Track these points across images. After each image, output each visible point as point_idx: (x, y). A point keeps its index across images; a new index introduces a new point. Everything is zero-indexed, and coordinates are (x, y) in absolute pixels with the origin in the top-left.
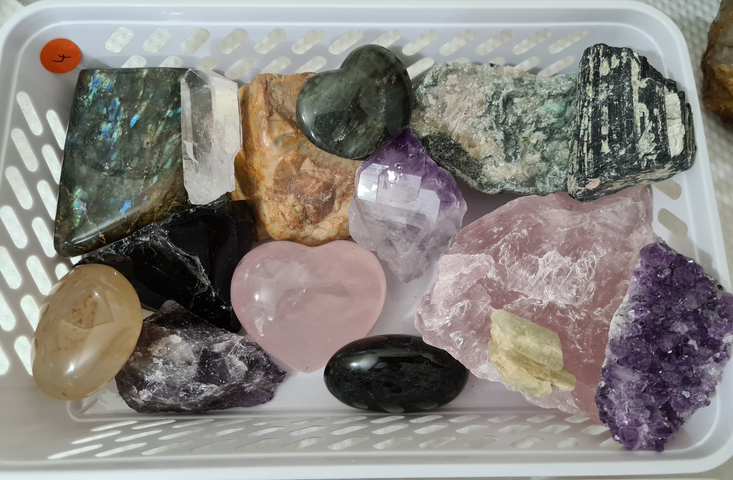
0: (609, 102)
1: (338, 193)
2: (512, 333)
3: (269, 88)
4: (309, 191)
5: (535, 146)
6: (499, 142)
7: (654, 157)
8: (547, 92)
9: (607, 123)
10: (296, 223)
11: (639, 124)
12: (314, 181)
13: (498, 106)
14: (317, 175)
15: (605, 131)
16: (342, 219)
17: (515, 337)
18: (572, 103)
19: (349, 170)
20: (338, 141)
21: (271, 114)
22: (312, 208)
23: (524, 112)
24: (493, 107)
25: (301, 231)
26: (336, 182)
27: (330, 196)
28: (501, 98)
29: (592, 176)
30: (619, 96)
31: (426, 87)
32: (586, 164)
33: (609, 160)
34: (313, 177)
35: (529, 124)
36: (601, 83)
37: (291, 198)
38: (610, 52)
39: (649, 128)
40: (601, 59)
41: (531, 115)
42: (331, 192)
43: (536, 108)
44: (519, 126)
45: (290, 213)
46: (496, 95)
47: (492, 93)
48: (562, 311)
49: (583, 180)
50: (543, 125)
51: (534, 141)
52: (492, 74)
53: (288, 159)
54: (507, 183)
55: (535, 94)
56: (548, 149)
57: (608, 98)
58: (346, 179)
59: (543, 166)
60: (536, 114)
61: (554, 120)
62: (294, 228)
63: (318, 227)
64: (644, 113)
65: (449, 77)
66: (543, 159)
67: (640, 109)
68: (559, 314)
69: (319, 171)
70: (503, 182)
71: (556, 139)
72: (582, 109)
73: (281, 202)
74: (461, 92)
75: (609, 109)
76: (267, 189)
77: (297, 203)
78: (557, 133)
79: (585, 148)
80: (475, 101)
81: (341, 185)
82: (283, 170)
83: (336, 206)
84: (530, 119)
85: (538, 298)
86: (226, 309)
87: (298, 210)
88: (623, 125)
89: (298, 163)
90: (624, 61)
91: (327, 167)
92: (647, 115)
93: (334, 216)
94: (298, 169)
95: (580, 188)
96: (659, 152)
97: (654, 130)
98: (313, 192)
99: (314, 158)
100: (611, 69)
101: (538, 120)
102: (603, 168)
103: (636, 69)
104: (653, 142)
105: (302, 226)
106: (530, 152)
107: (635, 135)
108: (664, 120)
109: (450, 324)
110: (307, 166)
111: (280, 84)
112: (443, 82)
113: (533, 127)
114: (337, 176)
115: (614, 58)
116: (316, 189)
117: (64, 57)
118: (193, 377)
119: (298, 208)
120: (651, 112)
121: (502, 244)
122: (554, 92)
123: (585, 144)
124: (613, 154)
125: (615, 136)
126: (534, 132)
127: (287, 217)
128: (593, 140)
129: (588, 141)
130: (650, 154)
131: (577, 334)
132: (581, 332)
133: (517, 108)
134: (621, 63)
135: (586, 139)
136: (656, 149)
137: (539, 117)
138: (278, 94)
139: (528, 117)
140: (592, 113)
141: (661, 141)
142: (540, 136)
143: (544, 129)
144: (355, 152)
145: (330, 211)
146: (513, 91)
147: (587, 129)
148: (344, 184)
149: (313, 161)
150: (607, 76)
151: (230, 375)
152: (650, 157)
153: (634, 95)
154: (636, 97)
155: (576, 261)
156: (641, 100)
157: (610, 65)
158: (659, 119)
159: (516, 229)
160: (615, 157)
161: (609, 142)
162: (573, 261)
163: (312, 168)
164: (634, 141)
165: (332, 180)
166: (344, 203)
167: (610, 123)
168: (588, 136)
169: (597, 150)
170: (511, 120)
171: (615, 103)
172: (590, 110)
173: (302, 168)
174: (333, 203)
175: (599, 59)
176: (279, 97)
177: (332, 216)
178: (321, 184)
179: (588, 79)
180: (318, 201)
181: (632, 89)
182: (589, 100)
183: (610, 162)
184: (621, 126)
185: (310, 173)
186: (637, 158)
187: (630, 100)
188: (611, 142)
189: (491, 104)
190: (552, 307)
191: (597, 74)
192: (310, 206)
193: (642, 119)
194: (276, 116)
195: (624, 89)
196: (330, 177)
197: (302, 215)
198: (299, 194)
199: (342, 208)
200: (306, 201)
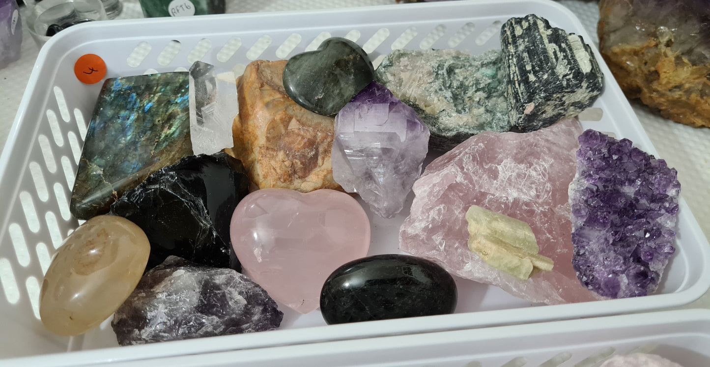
0: (528, 50)
1: (321, 149)
2: (486, 220)
3: (260, 69)
4: (296, 146)
5: (478, 102)
6: (449, 99)
7: (571, 76)
8: (480, 63)
9: (529, 62)
10: (286, 176)
11: (553, 57)
12: (300, 138)
13: (443, 74)
14: (302, 133)
15: (529, 68)
16: (326, 171)
17: (490, 222)
18: (501, 68)
19: (328, 129)
20: (318, 99)
21: (262, 85)
22: (299, 163)
23: (465, 78)
24: (439, 76)
25: (290, 184)
26: (318, 140)
27: (314, 153)
28: (445, 69)
29: (526, 101)
30: (534, 43)
31: (384, 67)
32: (520, 95)
33: (537, 85)
34: (299, 135)
35: (471, 86)
36: (518, 40)
37: (281, 155)
38: (519, 21)
39: (562, 57)
40: (515, 26)
41: (470, 79)
42: (314, 148)
43: (474, 74)
44: (463, 89)
45: (281, 167)
46: (440, 66)
47: (437, 65)
48: (527, 204)
49: (520, 107)
50: (482, 86)
51: (477, 99)
52: (435, 55)
53: (278, 118)
54: (461, 127)
55: (471, 65)
56: (490, 104)
57: (526, 47)
58: (326, 138)
59: (488, 117)
60: (474, 78)
61: (490, 81)
62: (285, 181)
63: (305, 181)
64: (555, 49)
65: (402, 59)
66: (487, 111)
67: (551, 48)
68: (525, 207)
69: (303, 129)
70: (458, 127)
71: (495, 97)
72: (509, 61)
73: (272, 158)
74: (413, 69)
75: (528, 54)
76: (260, 147)
77: (286, 159)
78: (494, 92)
79: (517, 85)
80: (425, 71)
81: (322, 142)
82: (273, 128)
83: (320, 161)
84: (470, 82)
85: (504, 195)
86: (225, 252)
87: (288, 165)
88: (541, 59)
89: (286, 121)
90: (532, 22)
91: (310, 126)
92: (557, 49)
93: (319, 170)
94: (286, 127)
95: (520, 116)
96: (573, 71)
97: (566, 57)
98: (299, 147)
99: (299, 118)
100: (523, 30)
101: (477, 83)
102: (534, 93)
103: (541, 25)
104: (567, 65)
105: (291, 180)
106: (475, 108)
107: (552, 63)
108: (571, 50)
109: (430, 225)
110: (294, 125)
111: (269, 66)
112: (397, 64)
113: (474, 89)
114: (319, 134)
115: (523, 22)
116: (302, 145)
117: (93, 70)
118: (195, 306)
119: (287, 163)
120: (560, 47)
121: (464, 155)
122: (485, 62)
123: (517, 82)
124: (539, 80)
125: (537, 69)
126: (476, 92)
127: (278, 171)
128: (522, 77)
129: (518, 79)
130: (567, 75)
131: (545, 224)
132: (547, 222)
133: (459, 76)
134: (529, 24)
135: (516, 79)
136: (571, 69)
137: (477, 80)
138: (268, 73)
139: (469, 81)
140: (517, 61)
141: (573, 63)
142: (481, 95)
143: (483, 89)
144: (332, 108)
145: (315, 166)
146: (454, 64)
147: (515, 72)
148: (325, 141)
149: (298, 121)
150: (521, 35)
151: (230, 306)
152: (568, 77)
153: (544, 40)
154: (546, 41)
155: (530, 168)
156: (550, 42)
157: (522, 28)
158: (567, 50)
159: (473, 144)
160: (541, 81)
161: (534, 73)
162: (527, 168)
163: (297, 127)
164: (553, 68)
165: (315, 137)
166: (326, 159)
167: (530, 62)
168: (517, 76)
169: (526, 81)
170: (455, 84)
171: (531, 48)
172: (515, 60)
173: (289, 128)
174: (317, 159)
175: (513, 27)
176: (268, 75)
177: (317, 169)
178: (306, 140)
179: (508, 41)
180: (304, 156)
181: (541, 37)
182: (512, 54)
183: (538, 86)
184: (540, 60)
185: (296, 131)
186: (558, 79)
187: (542, 43)
189: (437, 74)
190: (516, 202)
191: (514, 36)
192: (297, 161)
193: (555, 53)
194: (266, 87)
195: (535, 37)
196: (313, 134)
197: (291, 170)
198: (288, 150)
199: (325, 163)
200: (294, 157)
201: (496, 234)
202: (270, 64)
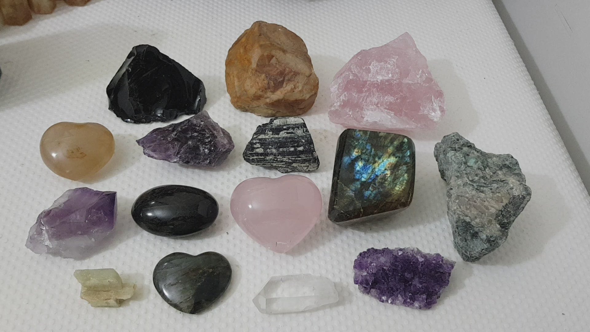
0: (278, 148)
11: (290, 134)
15: (292, 149)
30: (275, 143)
32: (307, 158)
36: (267, 152)
38: (251, 148)
39: (292, 130)
40: (254, 152)
57: (276, 148)
64: (285, 133)
67: (283, 134)
72: (278, 161)
75: (281, 148)
79: (298, 159)
90: (258, 141)
92: (286, 131)
97: (293, 128)
100: (261, 147)
103: (262, 136)
104: (298, 129)
107: (295, 136)
108: (289, 124)
115: (255, 146)
120: (285, 129)
123: (296, 159)
124: (304, 145)
125: (296, 145)
128: (296, 155)
129: (295, 158)
130: (303, 130)
134: (258, 143)
135: (294, 159)
136: (301, 128)
140: (281, 156)
141: (298, 126)
147: (289, 158)
150: (264, 150)
153: (276, 137)
154: (277, 136)
156: (278, 134)
157: (259, 148)
158: (288, 126)
161: (298, 147)
164: (298, 136)
167: (288, 147)
168: (293, 157)
169: (301, 152)
171: (279, 145)
172: (279, 157)
175: (254, 153)
179: (262, 159)
181: (272, 138)
182: (274, 158)
183: (307, 146)
184: (291, 141)
186: (305, 135)
187: (278, 138)
188: (298, 146)
191: (261, 154)
193: (287, 133)
195: (273, 141)
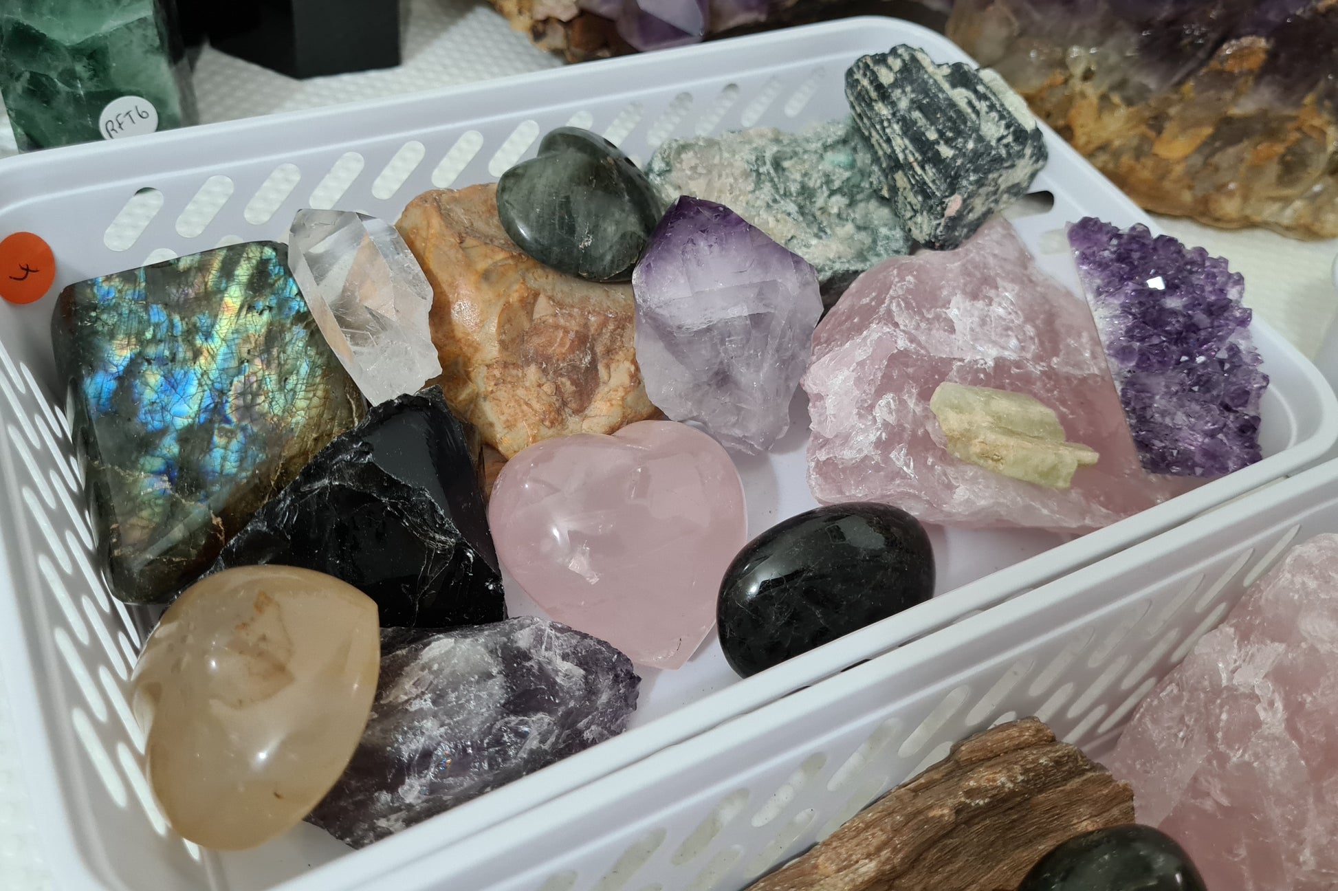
0: (916, 105)
1: (599, 349)
2: (980, 401)
3: (443, 208)
4: (558, 351)
5: (839, 216)
6: (795, 215)
7: (1010, 139)
8: (819, 145)
9: (928, 126)
10: (553, 414)
11: (969, 110)
12: (560, 334)
13: (769, 173)
14: (562, 322)
15: (932, 135)
16: (621, 389)
17: (987, 403)
18: (858, 150)
19: (605, 306)
20: (585, 247)
21: (461, 239)
22: (568, 383)
23: (805, 175)
24: (763, 177)
25: (562, 429)
26: (592, 330)
27: (589, 358)
28: (768, 163)
29: (947, 194)
30: (926, 92)
31: (659, 175)
32: (931, 185)
33: (959, 162)
34: (557, 327)
35: (819, 188)
36: (893, 92)
37: (532, 372)
38: (881, 59)
39: (984, 109)
40: (875, 69)
41: (815, 175)
42: (589, 349)
43: (817, 167)
44: (806, 195)
45: (538, 397)
46: (760, 159)
47: (754, 158)
48: (1018, 364)
49: (938, 205)
50: (837, 185)
51: (835, 210)
52: (739, 140)
53: (514, 298)
54: (834, 262)
55: (805, 152)
56: (858, 213)
57: (912, 101)
58: (604, 324)
59: (865, 238)
60: (821, 173)
61: (847, 174)
62: (552, 424)
63: (586, 417)
64: (967, 97)
65: (683, 156)
66: (859, 228)
67: (960, 96)
68: (1014, 371)
69: (563, 315)
70: (828, 262)
71: (861, 201)
72: (883, 131)
73: (518, 382)
74: (710, 172)
75: (921, 112)
76: (488, 366)
77: (544, 380)
78: (858, 193)
79: (919, 170)
80: (737, 172)
81: (600, 334)
82: (509, 321)
83: (603, 373)
84: (816, 181)
85: (977, 358)
86: (494, 590)
87: (549, 392)
88: (951, 117)
89: (528, 303)
90: (907, 57)
91: (573, 307)
92: (972, 97)
93: (606, 389)
94: (530, 314)
95: (938, 222)
96: (1012, 129)
97: (992, 107)
98: (564, 351)
99: (550, 294)
100: (895, 73)
101: (828, 180)
102: (957, 177)
104: (998, 122)
105: (562, 420)
106: (837, 226)
107: (973, 122)
108: (994, 94)
109: (884, 435)
110: (543, 308)
111: (455, 200)
112: (678, 165)
113: (826, 193)
114: (592, 319)
115: (890, 60)
116: (567, 346)
117: (28, 270)
118: (502, 702)
119: (548, 388)
120: (976, 92)
122: (830, 141)
123: (915, 165)
124: (961, 152)
125: (950, 134)
126: (830, 196)
127: (537, 406)
128: (923, 153)
129: (916, 160)
130: (1003, 137)
131: (1052, 391)
132: (1055, 387)
133: (792, 174)
134: (904, 61)
135: (911, 159)
136: (1008, 126)
137: (827, 176)
138: (459, 213)
139: (813, 179)
140: (902, 129)
141: (1007, 116)
142: (838, 202)
143: (839, 191)
144: (612, 261)
145: (597, 385)
146: (778, 152)
147: (906, 148)
148: (604, 331)
149: (550, 298)
150: (895, 82)
151: (561, 686)
152: (1005, 141)
153: (943, 85)
154: (946, 86)
155: (991, 304)
156: (954, 86)
157: (891, 70)
158: (990, 95)
159: (897, 280)
160: (964, 154)
161: (946, 143)
162: (987, 305)
163: (550, 311)
164: (976, 130)
165: (586, 325)
166: (613, 366)
167: (932, 124)
168: (913, 154)
169: (935, 160)
170: (794, 188)
171: (924, 102)
172: (896, 127)
173: (536, 316)
174: (597, 371)
175: (871, 72)
176: (462, 217)
177: (602, 390)
178: (572, 335)
179: (870, 97)
180: (575, 368)
181: (935, 81)
182: (888, 118)
183: (962, 164)
184: (950, 119)
185: (551, 320)
186: (992, 147)
187: (941, 90)
188: (948, 142)
189: (759, 174)
190: (999, 364)
191: (879, 87)
192: (564, 380)
193: (970, 103)
194: (470, 242)
195: (926, 82)
196: (582, 322)
197: (557, 400)
198: (543, 360)
199: (612, 374)
200: (558, 373)
201: (1001, 421)
202: (457, 195)
